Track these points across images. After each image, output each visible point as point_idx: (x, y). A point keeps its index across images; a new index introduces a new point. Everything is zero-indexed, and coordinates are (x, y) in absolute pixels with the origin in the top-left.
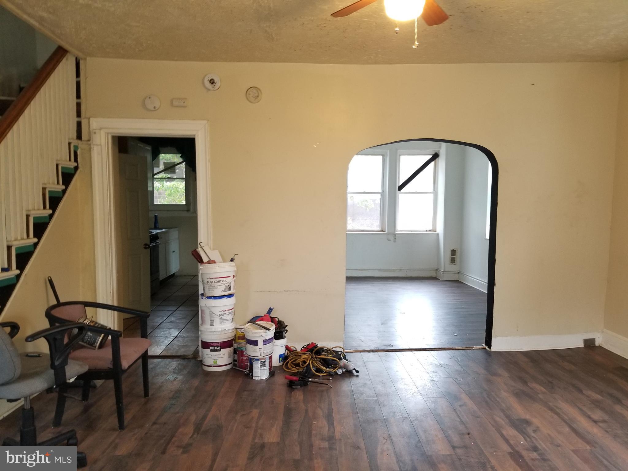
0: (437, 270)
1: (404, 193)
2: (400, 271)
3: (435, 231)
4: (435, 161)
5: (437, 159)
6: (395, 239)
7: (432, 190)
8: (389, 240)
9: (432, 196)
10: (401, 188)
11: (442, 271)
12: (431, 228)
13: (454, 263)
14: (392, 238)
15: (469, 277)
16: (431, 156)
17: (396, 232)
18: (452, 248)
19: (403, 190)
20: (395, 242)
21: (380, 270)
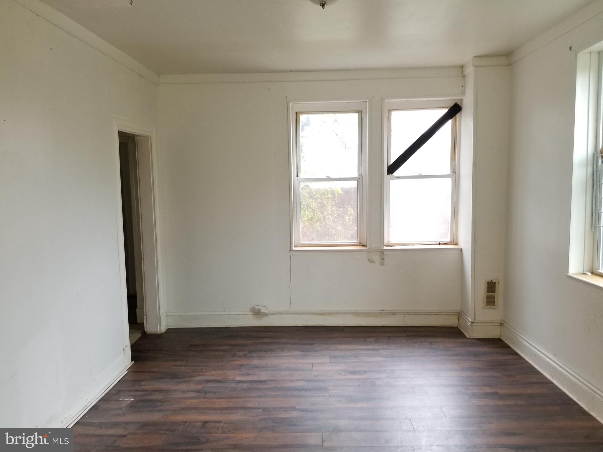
0: (460, 315)
1: (398, 178)
2: (394, 316)
3: (456, 244)
4: (454, 118)
5: (458, 115)
6: (383, 259)
7: (447, 170)
8: (371, 261)
9: (449, 181)
10: (392, 169)
11: (470, 320)
12: (448, 239)
13: (492, 307)
14: (376, 258)
15: (525, 342)
16: (445, 111)
17: (385, 248)
18: (489, 279)
19: (397, 173)
20: (382, 264)
21: (356, 314)
